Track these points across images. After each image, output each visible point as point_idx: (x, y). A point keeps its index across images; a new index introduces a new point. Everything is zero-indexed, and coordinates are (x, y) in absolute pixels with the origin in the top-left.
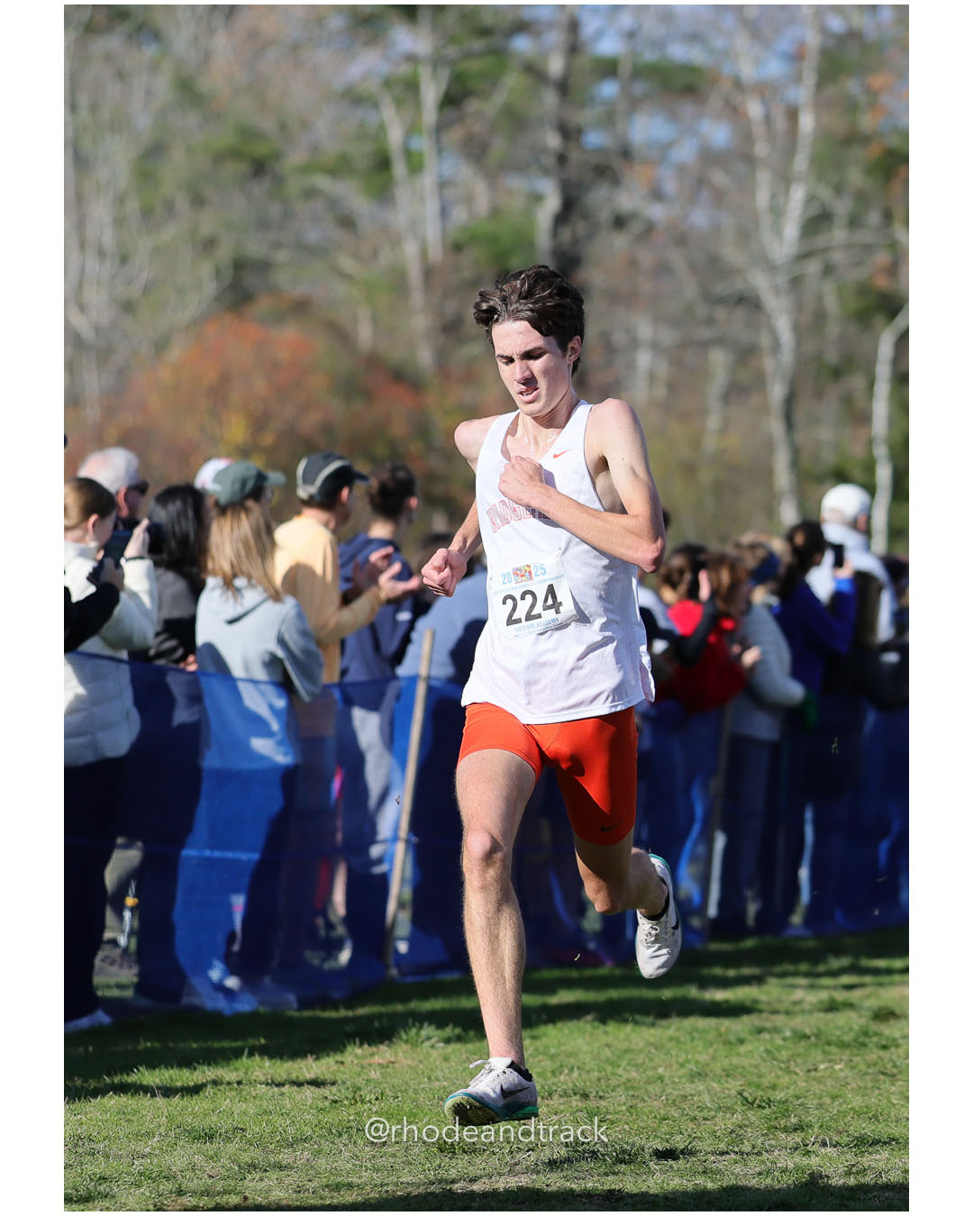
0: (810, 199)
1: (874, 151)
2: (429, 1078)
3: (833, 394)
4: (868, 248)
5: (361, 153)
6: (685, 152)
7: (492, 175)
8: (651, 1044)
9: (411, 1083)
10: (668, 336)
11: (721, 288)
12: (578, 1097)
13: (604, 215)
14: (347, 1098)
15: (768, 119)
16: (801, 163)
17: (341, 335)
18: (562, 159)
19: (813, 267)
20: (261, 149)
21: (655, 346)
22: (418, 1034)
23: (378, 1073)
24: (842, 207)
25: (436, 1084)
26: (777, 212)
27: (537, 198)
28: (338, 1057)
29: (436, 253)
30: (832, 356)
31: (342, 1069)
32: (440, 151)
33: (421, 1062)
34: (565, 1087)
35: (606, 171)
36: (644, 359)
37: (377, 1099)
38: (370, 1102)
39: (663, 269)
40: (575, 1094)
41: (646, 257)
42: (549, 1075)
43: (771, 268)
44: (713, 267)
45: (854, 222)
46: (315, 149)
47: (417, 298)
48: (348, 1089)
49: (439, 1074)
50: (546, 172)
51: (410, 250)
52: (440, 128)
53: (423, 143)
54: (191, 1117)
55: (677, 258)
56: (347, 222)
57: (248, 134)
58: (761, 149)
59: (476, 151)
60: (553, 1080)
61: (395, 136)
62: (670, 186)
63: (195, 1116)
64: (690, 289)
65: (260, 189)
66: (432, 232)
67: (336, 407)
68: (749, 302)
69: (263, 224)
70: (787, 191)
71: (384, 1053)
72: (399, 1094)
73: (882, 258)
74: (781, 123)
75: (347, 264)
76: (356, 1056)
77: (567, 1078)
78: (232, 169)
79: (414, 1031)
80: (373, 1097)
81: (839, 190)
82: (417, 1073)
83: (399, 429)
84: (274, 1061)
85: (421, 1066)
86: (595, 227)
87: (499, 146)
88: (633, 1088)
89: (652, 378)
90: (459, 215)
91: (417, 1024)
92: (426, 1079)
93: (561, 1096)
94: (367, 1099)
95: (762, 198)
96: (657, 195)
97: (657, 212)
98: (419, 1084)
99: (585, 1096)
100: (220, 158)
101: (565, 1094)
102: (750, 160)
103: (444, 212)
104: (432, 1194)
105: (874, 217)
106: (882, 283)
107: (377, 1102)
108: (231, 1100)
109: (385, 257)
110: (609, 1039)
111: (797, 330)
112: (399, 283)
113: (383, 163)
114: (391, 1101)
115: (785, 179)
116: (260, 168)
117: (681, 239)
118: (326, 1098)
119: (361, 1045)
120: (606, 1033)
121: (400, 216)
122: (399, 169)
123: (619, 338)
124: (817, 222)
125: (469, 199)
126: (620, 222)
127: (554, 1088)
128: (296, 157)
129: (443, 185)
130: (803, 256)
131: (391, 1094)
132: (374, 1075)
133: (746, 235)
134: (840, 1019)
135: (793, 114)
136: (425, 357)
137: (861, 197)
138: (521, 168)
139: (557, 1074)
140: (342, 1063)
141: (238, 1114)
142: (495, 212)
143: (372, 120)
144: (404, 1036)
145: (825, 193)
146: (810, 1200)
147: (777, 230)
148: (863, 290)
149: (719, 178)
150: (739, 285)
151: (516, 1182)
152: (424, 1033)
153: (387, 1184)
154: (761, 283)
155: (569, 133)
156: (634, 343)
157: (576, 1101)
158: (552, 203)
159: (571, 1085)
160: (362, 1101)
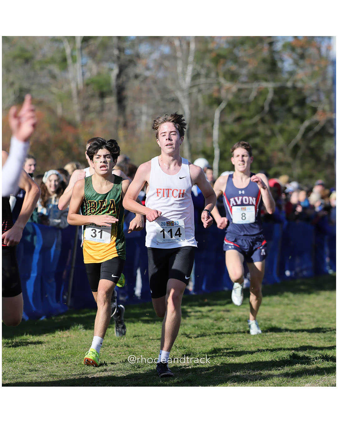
0: (194, 69)
1: (213, 55)
2: (81, 341)
3: (201, 128)
4: (211, 84)
5: (58, 57)
6: (156, 55)
7: (98, 63)
8: (148, 330)
9: (75, 343)
10: (151, 111)
11: (167, 97)
12: (126, 347)
13: (131, 74)
14: (56, 348)
15: (181, 46)
16: (191, 58)
17: (52, 111)
18: (119, 58)
19: (195, 90)
20: (27, 55)
21: (147, 114)
22: (77, 327)
23: (65, 340)
24: (203, 72)
25: (83, 343)
26: (184, 73)
27: (111, 70)
28: (53, 335)
29: (81, 86)
30: (201, 117)
31: (54, 339)
32: (82, 56)
33: (78, 336)
34: (122, 344)
35: (132, 62)
36: (144, 118)
37: (65, 348)
38: (63, 349)
39: (150, 91)
40: (125, 346)
41: (144, 87)
42: (117, 340)
43: (182, 90)
44: (165, 90)
45: (207, 76)
46: (44, 56)
47: (75, 100)
48: (56, 345)
49: (84, 340)
50: (114, 62)
51: (73, 86)
52: (82, 49)
53: (77, 53)
54: (8, 355)
55: (154, 88)
56: (54, 77)
57: (23, 50)
58: (179, 54)
59: (92, 55)
60: (118, 341)
61: (68, 51)
62: (151, 65)
63: (10, 354)
64: (158, 97)
65: (27, 67)
66: (79, 79)
67: (51, 133)
68: (176, 101)
69: (29, 78)
70: (187, 68)
71: (66, 334)
72: (72, 346)
73: (215, 87)
74: (185, 46)
75: (54, 89)
76: (59, 335)
77: (123, 341)
78: (18, 61)
79: (76, 327)
80: (64, 347)
81: (202, 66)
82: (77, 340)
83: (70, 139)
84: (33, 336)
85: (78, 337)
86: (128, 78)
87: (100, 54)
88: (143, 344)
89: (147, 123)
90: (88, 75)
91: (77, 324)
92: (80, 342)
93: (121, 346)
94: (62, 348)
95: (179, 69)
96: (148, 68)
97: (148, 73)
98: (78, 343)
99: (128, 346)
100: (15, 58)
101: (122, 346)
102: (175, 58)
103: (83, 74)
104: (82, 378)
105: (213, 75)
106: (216, 95)
107: (65, 349)
108: (20, 349)
109: (66, 88)
110: (135, 328)
111: (190, 109)
112: (69, 95)
113: (65, 60)
114: (69, 349)
115: (186, 63)
116: (27, 61)
117: (155, 82)
118: (49, 348)
119: (60, 331)
120: (134, 326)
121: (70, 75)
122: (69, 61)
123: (137, 111)
124: (196, 76)
125: (90, 70)
126: (136, 77)
127: (119, 344)
128: (38, 57)
129: (83, 65)
130: (192, 87)
131: (69, 347)
132: (64, 340)
133: (175, 80)
134: (205, 321)
135: (188, 44)
136: (78, 118)
137: (209, 69)
138: (107, 61)
139: (120, 339)
140: (54, 337)
141: (23, 354)
142: (99, 74)
143: (61, 47)
144: (73, 328)
145: (198, 68)
146: (197, 379)
147: (184, 79)
148: (210, 96)
149: (167, 63)
150: (172, 96)
151: (107, 374)
152: (79, 327)
153: (68, 375)
154: (179, 95)
155: (121, 50)
156: (141, 113)
157: (126, 348)
158: (116, 71)
159: (124, 343)
160: (60, 349)
